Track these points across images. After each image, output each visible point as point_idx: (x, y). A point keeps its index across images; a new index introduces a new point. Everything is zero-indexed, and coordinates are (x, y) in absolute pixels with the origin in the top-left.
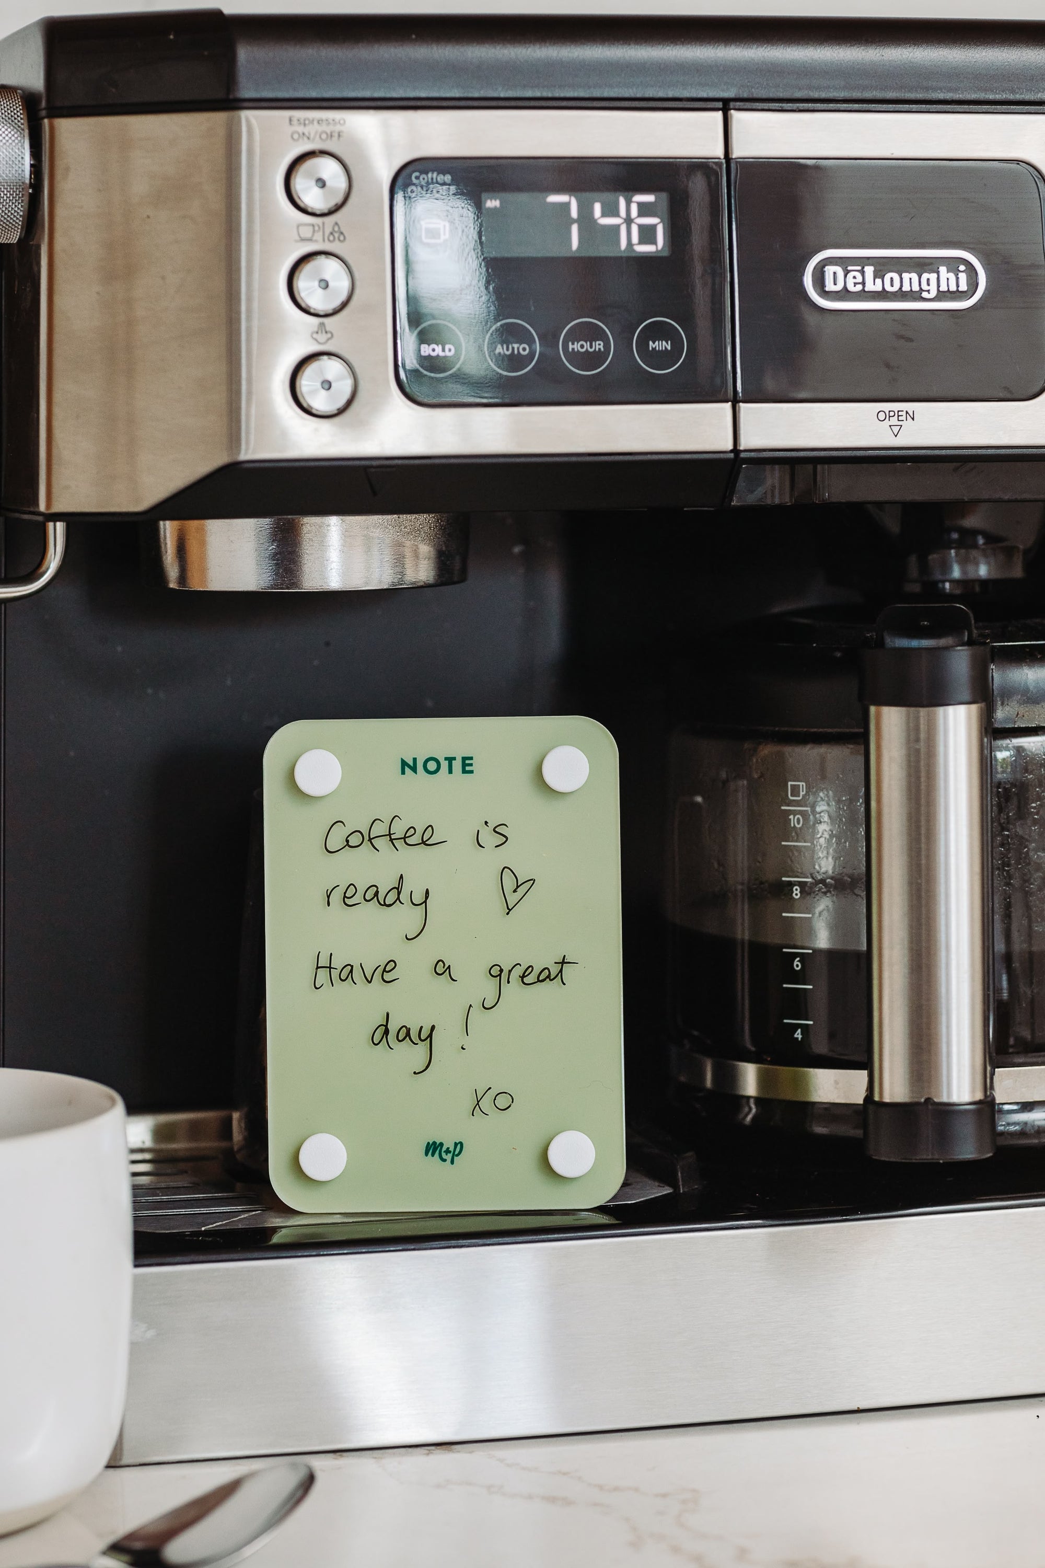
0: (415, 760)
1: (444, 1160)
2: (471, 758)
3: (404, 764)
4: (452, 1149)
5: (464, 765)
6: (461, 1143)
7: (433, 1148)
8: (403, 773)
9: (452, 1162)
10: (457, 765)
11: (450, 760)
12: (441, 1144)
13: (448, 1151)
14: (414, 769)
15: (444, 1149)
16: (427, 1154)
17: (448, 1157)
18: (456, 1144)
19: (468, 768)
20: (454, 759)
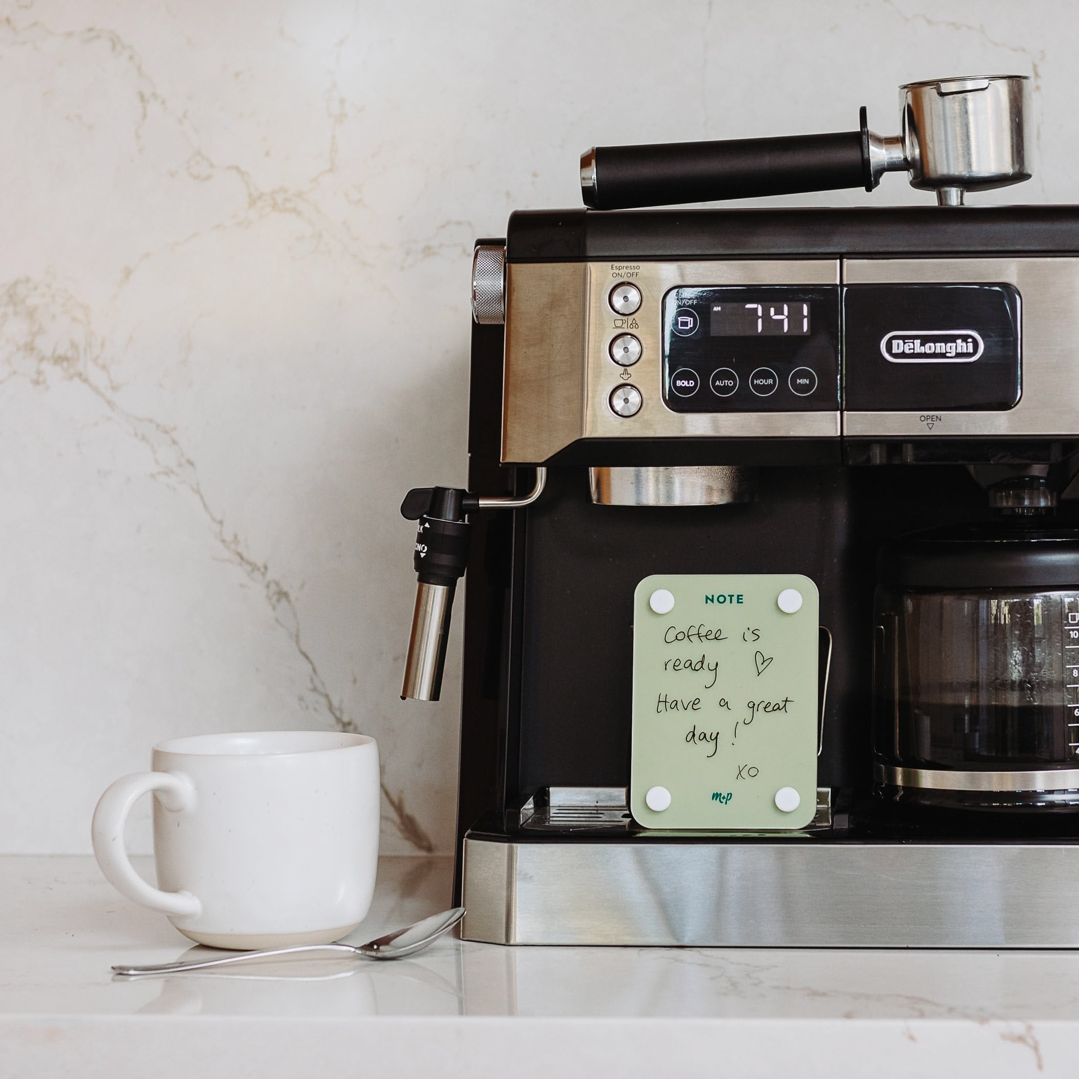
0: (713, 596)
1: (722, 802)
2: (742, 596)
3: (707, 598)
4: (726, 797)
5: (738, 599)
6: (731, 794)
7: (716, 796)
8: (707, 602)
9: (726, 803)
10: (735, 599)
11: (731, 596)
12: (721, 794)
13: (724, 798)
14: (712, 601)
15: (722, 796)
16: (713, 799)
17: (724, 801)
18: (728, 794)
19: (740, 601)
20: (733, 596)
